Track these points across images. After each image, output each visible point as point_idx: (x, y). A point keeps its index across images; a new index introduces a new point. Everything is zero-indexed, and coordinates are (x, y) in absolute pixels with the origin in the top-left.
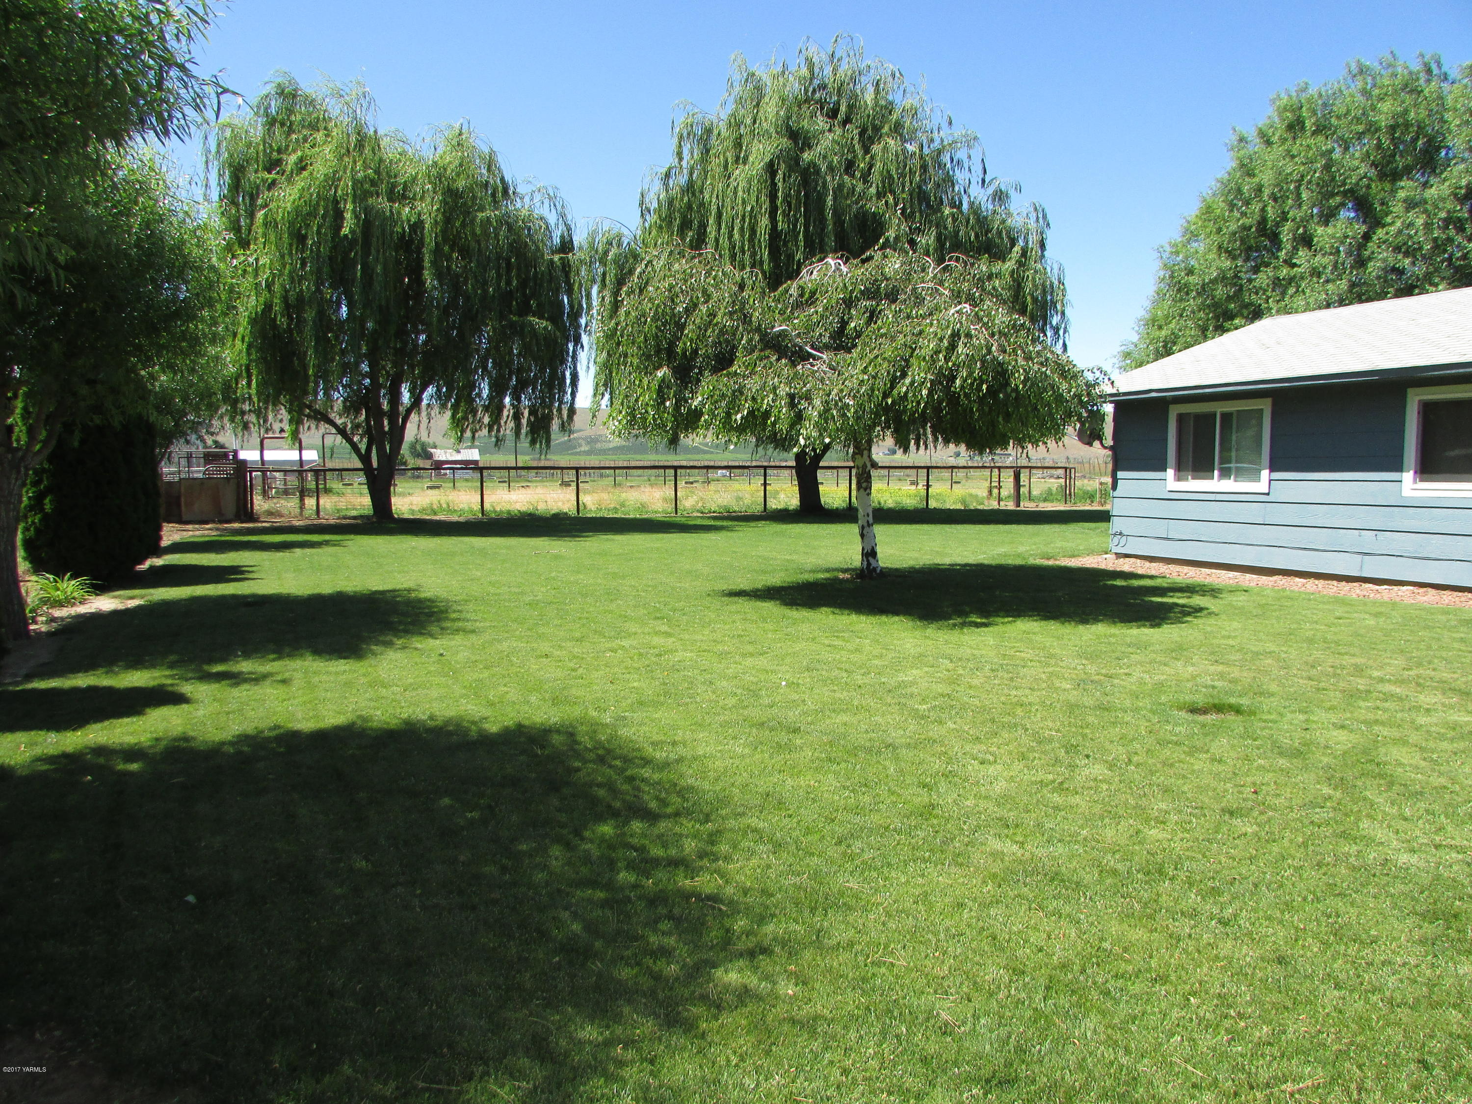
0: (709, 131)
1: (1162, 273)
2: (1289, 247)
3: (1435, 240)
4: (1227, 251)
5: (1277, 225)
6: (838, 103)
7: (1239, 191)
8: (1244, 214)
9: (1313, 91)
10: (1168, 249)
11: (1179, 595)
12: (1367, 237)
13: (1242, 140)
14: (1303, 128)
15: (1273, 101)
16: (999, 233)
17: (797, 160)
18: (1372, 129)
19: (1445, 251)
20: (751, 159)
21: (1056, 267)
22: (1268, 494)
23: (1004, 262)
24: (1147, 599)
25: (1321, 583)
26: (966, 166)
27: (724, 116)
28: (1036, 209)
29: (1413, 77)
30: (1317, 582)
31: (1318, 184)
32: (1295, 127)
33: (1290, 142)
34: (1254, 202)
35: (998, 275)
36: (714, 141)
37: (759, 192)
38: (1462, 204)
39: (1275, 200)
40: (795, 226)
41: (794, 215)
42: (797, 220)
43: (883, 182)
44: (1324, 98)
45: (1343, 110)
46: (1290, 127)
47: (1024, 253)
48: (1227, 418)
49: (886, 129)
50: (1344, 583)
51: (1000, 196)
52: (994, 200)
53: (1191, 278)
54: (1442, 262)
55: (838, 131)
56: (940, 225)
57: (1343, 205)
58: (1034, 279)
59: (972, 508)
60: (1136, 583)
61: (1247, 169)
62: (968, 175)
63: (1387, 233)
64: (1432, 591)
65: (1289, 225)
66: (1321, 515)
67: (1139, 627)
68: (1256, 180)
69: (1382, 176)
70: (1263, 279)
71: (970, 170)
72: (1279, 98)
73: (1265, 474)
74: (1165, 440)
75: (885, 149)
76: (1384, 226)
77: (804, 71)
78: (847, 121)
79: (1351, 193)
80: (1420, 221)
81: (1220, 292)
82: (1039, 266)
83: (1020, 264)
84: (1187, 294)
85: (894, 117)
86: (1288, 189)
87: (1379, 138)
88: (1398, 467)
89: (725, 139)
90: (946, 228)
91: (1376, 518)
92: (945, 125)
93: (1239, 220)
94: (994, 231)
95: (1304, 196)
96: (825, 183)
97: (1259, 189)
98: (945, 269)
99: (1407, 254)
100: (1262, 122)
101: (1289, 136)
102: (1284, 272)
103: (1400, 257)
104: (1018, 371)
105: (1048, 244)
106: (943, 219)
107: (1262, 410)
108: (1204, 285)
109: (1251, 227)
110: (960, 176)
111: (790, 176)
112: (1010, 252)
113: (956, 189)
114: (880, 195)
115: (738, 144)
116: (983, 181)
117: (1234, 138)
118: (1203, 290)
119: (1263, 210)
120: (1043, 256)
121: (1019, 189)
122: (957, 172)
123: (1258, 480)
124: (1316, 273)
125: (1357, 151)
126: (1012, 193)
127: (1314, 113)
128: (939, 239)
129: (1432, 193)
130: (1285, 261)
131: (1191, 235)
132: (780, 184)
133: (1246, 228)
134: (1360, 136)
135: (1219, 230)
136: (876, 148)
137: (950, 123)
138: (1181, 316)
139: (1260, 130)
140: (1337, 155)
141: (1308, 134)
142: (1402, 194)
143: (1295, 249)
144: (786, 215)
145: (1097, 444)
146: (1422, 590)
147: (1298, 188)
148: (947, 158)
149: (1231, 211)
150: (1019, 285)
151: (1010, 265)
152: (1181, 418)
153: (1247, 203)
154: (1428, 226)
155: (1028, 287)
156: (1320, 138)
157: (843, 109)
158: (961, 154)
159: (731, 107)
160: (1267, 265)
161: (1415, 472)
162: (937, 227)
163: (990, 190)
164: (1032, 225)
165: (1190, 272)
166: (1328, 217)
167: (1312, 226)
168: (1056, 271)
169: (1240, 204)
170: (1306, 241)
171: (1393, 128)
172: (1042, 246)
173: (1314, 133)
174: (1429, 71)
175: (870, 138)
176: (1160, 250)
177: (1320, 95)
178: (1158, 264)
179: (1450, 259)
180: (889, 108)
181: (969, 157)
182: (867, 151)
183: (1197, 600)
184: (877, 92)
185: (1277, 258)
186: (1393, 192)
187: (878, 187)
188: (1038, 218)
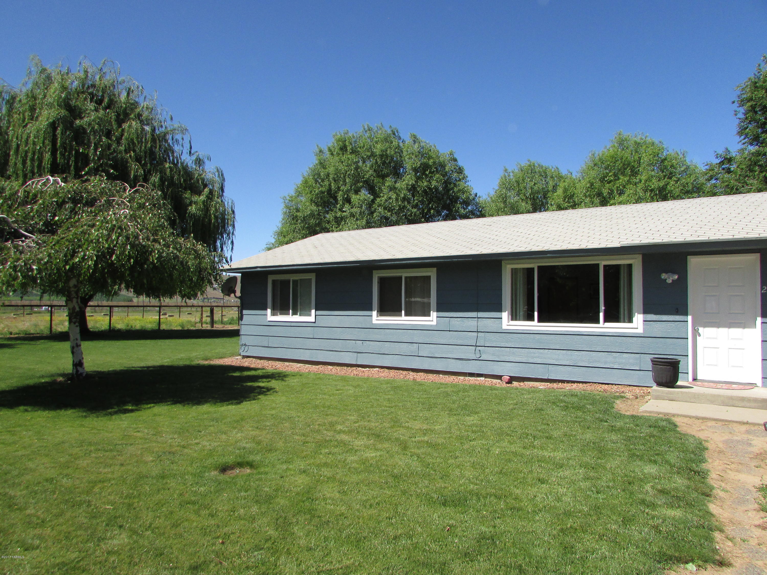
0: (14, 98)
1: (285, 210)
2: (341, 203)
3: (400, 206)
4: (314, 202)
5: (336, 192)
6: (103, 96)
7: (319, 175)
8: (322, 186)
9: (350, 135)
10: (288, 198)
11: (264, 380)
12: (373, 201)
13: (321, 151)
14: (346, 150)
15: (334, 136)
16: (198, 180)
17: (72, 123)
18: (373, 155)
19: (404, 211)
20: (40, 119)
21: (230, 202)
22: (315, 322)
23: (200, 195)
24: (244, 384)
25: (339, 368)
26: (181, 143)
27: (24, 90)
28: (218, 171)
29: (389, 136)
30: (337, 368)
31: (353, 176)
32: (343, 149)
33: (341, 155)
34: (326, 181)
35: (196, 203)
36: (17, 105)
37: (45, 139)
38: (409, 192)
39: (335, 181)
40: (68, 162)
41: (69, 155)
42: (70, 158)
43: (129, 144)
44: (356, 138)
45: (362, 145)
46: (341, 149)
47: (211, 192)
48: (295, 282)
49: (132, 116)
50: (349, 368)
51: (199, 162)
52: (196, 163)
53: (298, 214)
54: (403, 216)
55: (102, 112)
56: (162, 172)
57: (362, 187)
58: (215, 206)
59: (186, 329)
60: (246, 373)
61: (322, 164)
62: (181, 148)
63: (381, 201)
64: (386, 370)
65: (341, 193)
66: (338, 333)
67: (228, 405)
68: (327, 170)
69: (378, 176)
70: (329, 216)
71: (182, 146)
72: (337, 135)
73: (313, 311)
74: (266, 294)
75: (130, 126)
76: (379, 197)
77: (82, 75)
78: (108, 107)
79: (366, 182)
80: (394, 196)
81: (312, 221)
82: (219, 200)
83: (208, 197)
84: (297, 221)
85: (138, 110)
86: (341, 177)
87: (376, 160)
88: (370, 309)
89: (25, 104)
90: (165, 174)
91: (362, 334)
92: (168, 119)
93: (319, 188)
94: (195, 179)
95: (347, 180)
96: (89, 139)
97: (328, 175)
98: (136, 191)
99: (389, 211)
100: (330, 145)
101: (341, 153)
102: (339, 214)
103: (386, 211)
104: (154, 252)
105: (226, 189)
106: (165, 169)
107: (311, 279)
108: (304, 218)
109: (325, 192)
110: (176, 148)
111: (66, 132)
112: (203, 191)
113: (175, 155)
114: (126, 151)
115: (33, 109)
116: (190, 152)
117: (318, 150)
118: (304, 219)
119: (330, 185)
120: (222, 195)
121: (209, 159)
122: (176, 146)
123: (310, 315)
124: (352, 215)
125: (368, 164)
126: (206, 160)
127: (351, 144)
128: (161, 179)
129: (398, 185)
130: (339, 209)
131: (299, 194)
132: (59, 136)
133: (322, 192)
134: (369, 157)
135: (311, 192)
136: (125, 126)
137: (172, 119)
138: (294, 231)
139: (329, 148)
140: (360, 164)
141: (349, 153)
142: (387, 184)
143: (344, 204)
144: (62, 155)
145: (232, 295)
146: (382, 370)
147: (345, 177)
148: (169, 137)
149: (316, 184)
150: (207, 209)
151: (202, 198)
152: (274, 282)
153: (323, 181)
154: (397, 199)
155: (212, 210)
156: (353, 156)
157: (106, 100)
158: (178, 137)
159: (30, 86)
160: (332, 211)
161: (378, 311)
162: (161, 173)
163: (194, 158)
164: (217, 179)
165: (298, 210)
166: (357, 192)
167: (350, 195)
168: (230, 204)
169: (320, 181)
170: (348, 200)
171: (381, 156)
172: (222, 189)
173: (351, 153)
174: (394, 134)
175: (122, 119)
176: (284, 199)
177: (354, 137)
178: (283, 206)
179: (405, 215)
180: (135, 105)
181: (183, 139)
182: (120, 126)
183: (273, 383)
184: (128, 94)
185: (336, 208)
186: (383, 184)
187: (125, 146)
188: (219, 175)
